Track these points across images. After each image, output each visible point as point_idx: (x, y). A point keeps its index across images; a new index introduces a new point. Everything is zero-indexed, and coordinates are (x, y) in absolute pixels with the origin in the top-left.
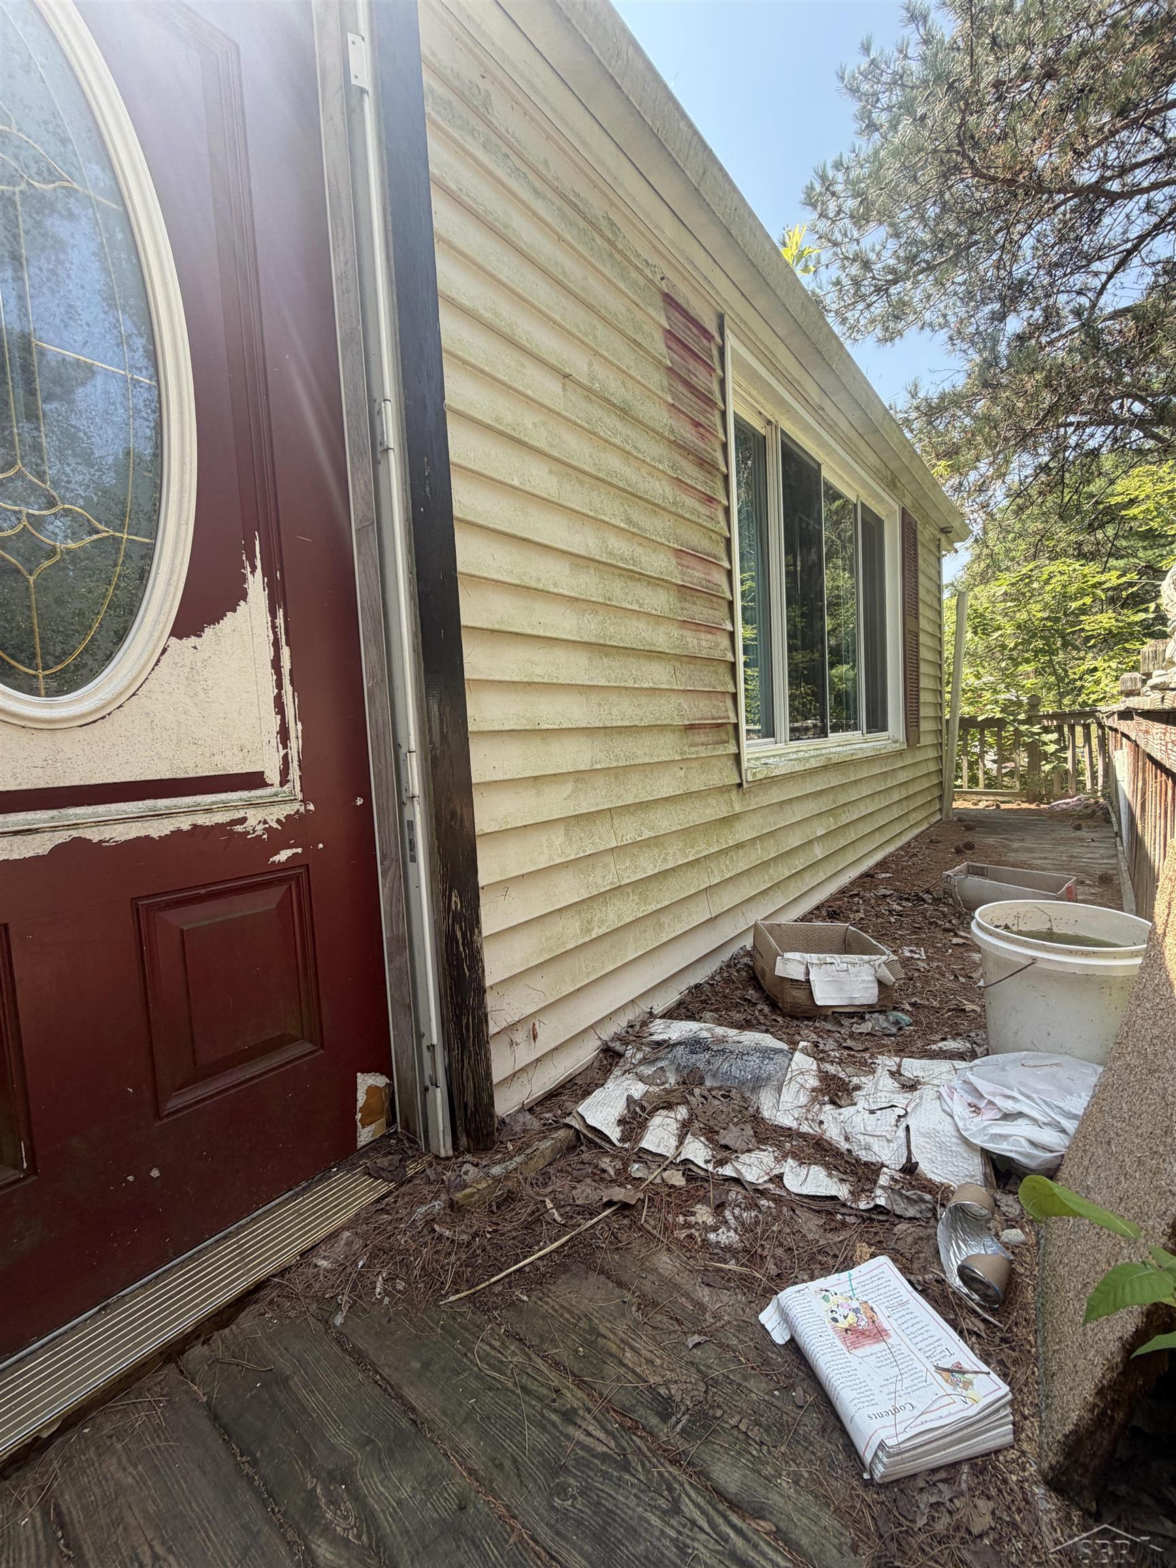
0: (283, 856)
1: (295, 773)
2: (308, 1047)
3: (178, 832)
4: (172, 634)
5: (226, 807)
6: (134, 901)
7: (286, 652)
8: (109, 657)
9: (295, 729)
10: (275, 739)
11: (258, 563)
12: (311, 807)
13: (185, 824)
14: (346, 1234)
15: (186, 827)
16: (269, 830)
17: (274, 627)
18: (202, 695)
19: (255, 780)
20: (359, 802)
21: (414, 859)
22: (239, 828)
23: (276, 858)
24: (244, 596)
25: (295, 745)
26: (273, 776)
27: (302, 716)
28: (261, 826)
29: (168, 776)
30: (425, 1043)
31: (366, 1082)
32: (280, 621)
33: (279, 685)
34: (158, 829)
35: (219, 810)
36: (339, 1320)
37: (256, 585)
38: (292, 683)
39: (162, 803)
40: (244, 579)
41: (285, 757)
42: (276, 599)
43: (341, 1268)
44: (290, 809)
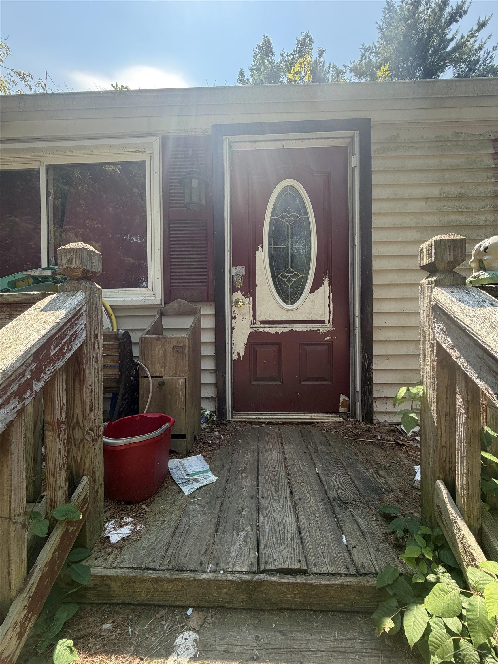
0: (327, 339)
1: (331, 321)
2: (330, 383)
3: (307, 331)
4: (310, 293)
5: (316, 327)
6: (300, 342)
7: (331, 294)
8: (299, 298)
9: (332, 311)
10: (327, 313)
11: (327, 276)
12: (334, 329)
13: (309, 329)
14: (331, 423)
15: (309, 330)
16: (325, 333)
17: (329, 289)
18: (314, 305)
19: (323, 322)
20: (346, 329)
21: (356, 344)
22: (318, 331)
23: (326, 339)
24: (323, 283)
25: (332, 315)
26: (327, 321)
27: (333, 308)
28: (323, 332)
29: (306, 320)
30: (356, 390)
31: (343, 397)
32: (331, 288)
33: (329, 302)
34: (304, 330)
35: (315, 327)
36: (324, 432)
37: (326, 281)
38: (332, 301)
39: (305, 325)
40: (323, 280)
41: (329, 317)
42: (330, 283)
43: (328, 427)
44: (329, 329)
